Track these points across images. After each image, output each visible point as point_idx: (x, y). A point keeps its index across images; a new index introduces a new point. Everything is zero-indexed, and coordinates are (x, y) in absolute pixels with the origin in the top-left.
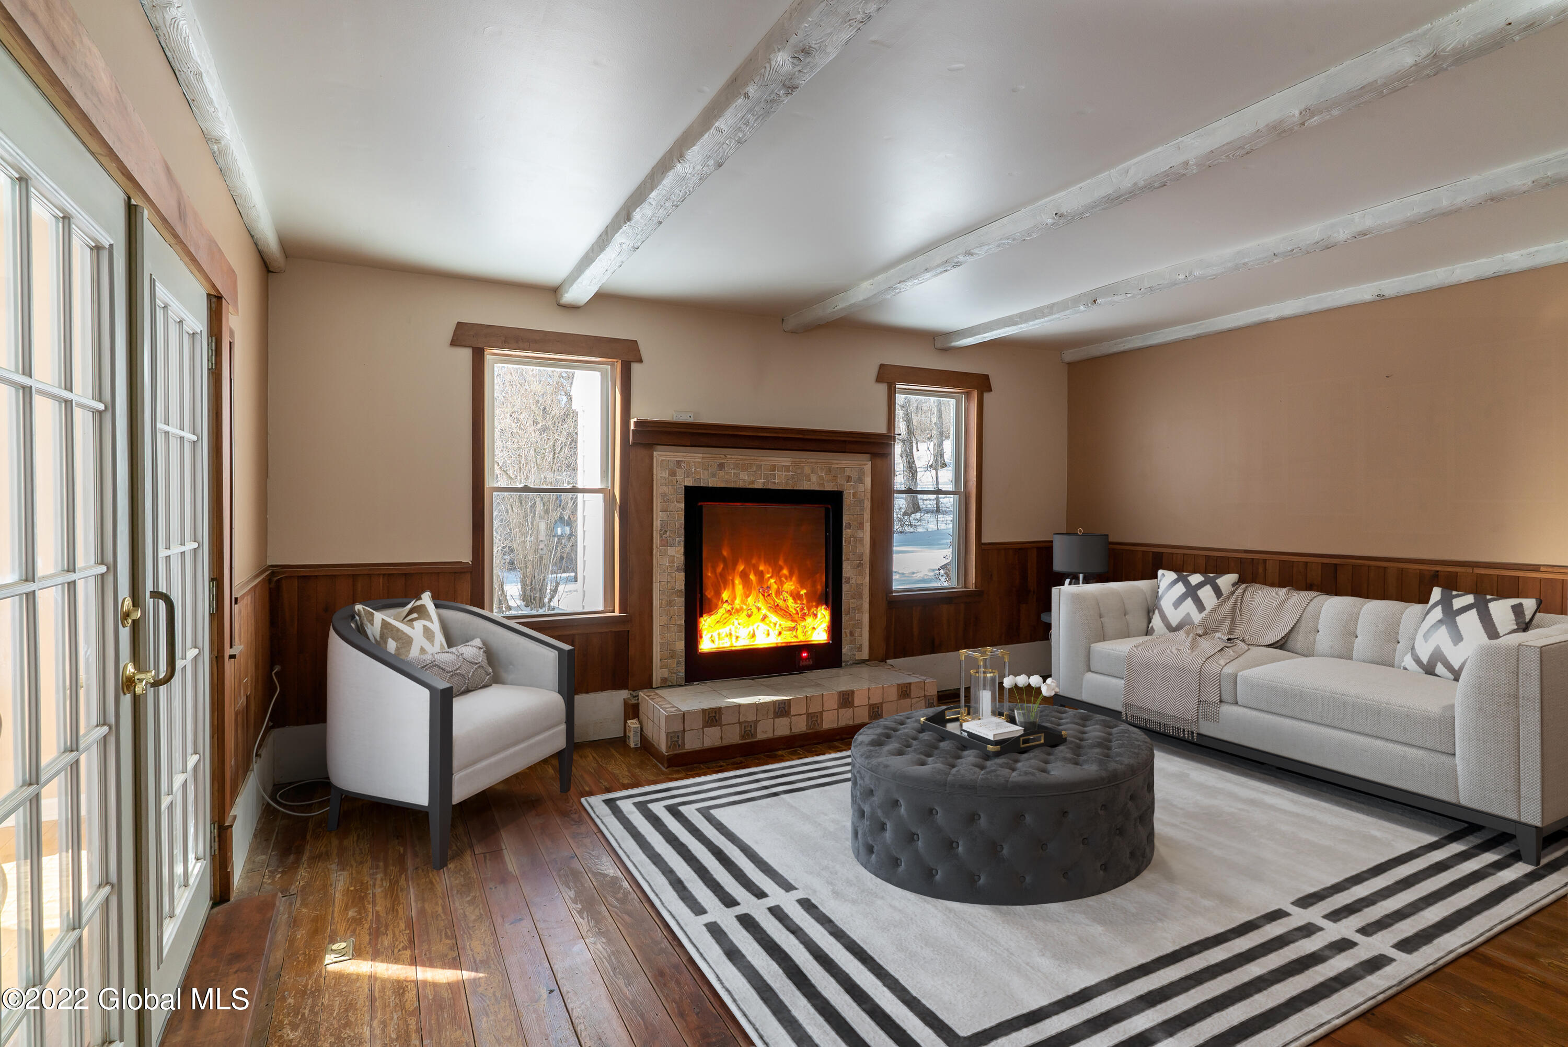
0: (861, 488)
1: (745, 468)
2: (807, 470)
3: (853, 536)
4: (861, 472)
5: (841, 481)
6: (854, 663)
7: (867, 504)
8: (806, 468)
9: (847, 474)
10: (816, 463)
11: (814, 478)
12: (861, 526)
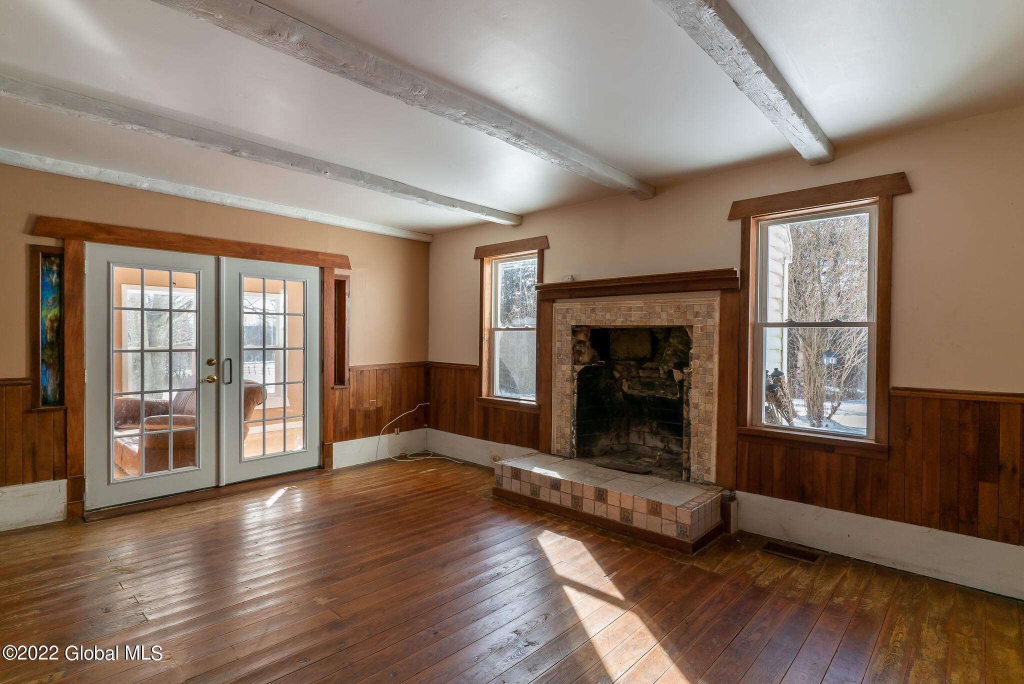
0: (710, 322)
1: (608, 310)
2: (658, 309)
3: (700, 366)
4: (710, 309)
5: (690, 316)
6: (702, 484)
7: (716, 338)
8: (656, 307)
9: (695, 310)
10: (665, 303)
11: (664, 315)
12: (710, 357)
